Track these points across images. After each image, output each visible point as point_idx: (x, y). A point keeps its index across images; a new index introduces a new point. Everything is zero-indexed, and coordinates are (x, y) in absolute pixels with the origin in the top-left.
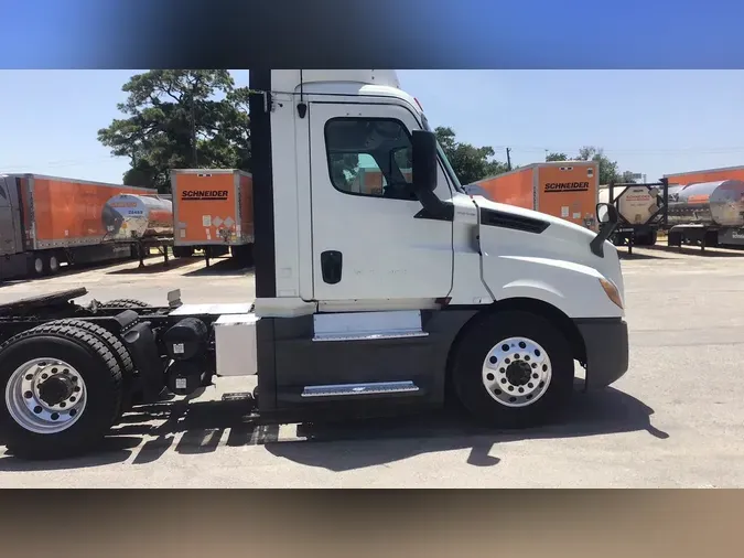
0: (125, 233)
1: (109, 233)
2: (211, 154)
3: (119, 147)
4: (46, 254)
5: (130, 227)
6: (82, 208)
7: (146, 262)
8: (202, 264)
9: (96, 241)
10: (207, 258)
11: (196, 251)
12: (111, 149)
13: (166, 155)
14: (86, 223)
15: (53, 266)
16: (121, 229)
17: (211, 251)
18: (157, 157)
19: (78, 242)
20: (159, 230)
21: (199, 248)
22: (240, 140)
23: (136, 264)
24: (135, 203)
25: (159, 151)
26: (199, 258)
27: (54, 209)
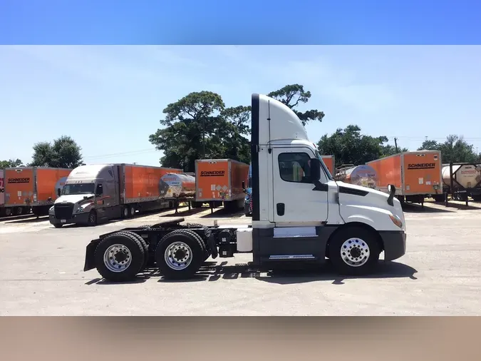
0: (170, 194)
1: (161, 195)
2: (210, 147)
3: (160, 145)
4: (129, 206)
5: (172, 192)
6: (146, 181)
7: (179, 210)
8: (209, 211)
9: (154, 198)
10: (211, 207)
11: (204, 204)
12: (155, 146)
13: (187, 149)
14: (149, 188)
15: (132, 213)
16: (168, 193)
17: (213, 204)
18: (181, 150)
19: (144, 199)
20: (186, 193)
21: (205, 203)
22: (228, 138)
23: (173, 212)
24: (175, 178)
25: (182, 146)
26: (206, 208)
27: (134, 182)
